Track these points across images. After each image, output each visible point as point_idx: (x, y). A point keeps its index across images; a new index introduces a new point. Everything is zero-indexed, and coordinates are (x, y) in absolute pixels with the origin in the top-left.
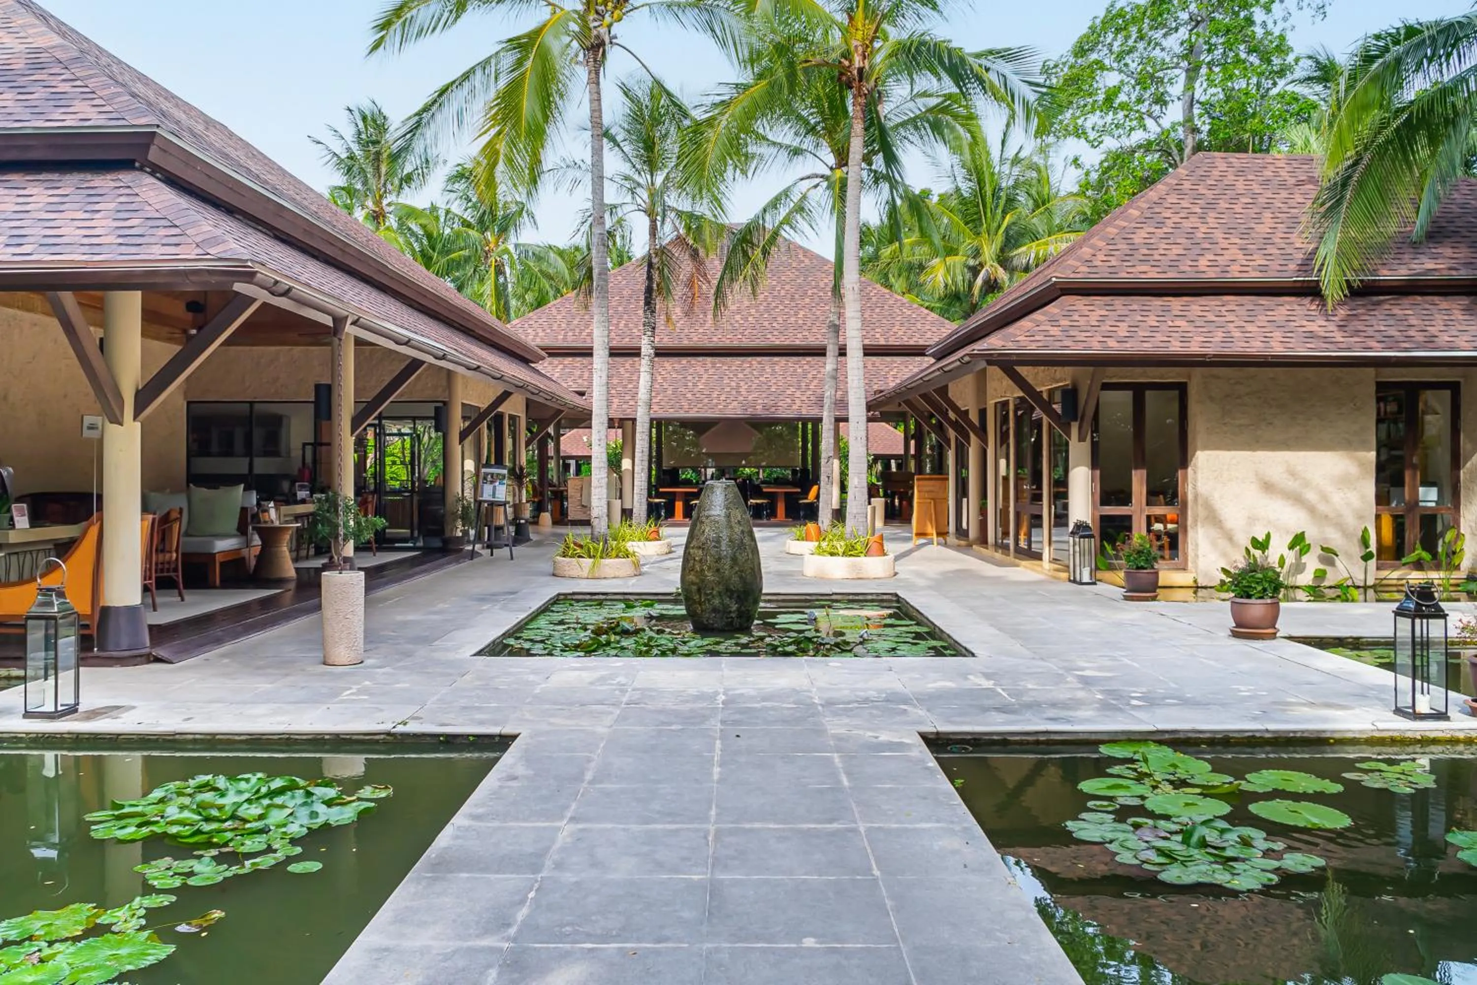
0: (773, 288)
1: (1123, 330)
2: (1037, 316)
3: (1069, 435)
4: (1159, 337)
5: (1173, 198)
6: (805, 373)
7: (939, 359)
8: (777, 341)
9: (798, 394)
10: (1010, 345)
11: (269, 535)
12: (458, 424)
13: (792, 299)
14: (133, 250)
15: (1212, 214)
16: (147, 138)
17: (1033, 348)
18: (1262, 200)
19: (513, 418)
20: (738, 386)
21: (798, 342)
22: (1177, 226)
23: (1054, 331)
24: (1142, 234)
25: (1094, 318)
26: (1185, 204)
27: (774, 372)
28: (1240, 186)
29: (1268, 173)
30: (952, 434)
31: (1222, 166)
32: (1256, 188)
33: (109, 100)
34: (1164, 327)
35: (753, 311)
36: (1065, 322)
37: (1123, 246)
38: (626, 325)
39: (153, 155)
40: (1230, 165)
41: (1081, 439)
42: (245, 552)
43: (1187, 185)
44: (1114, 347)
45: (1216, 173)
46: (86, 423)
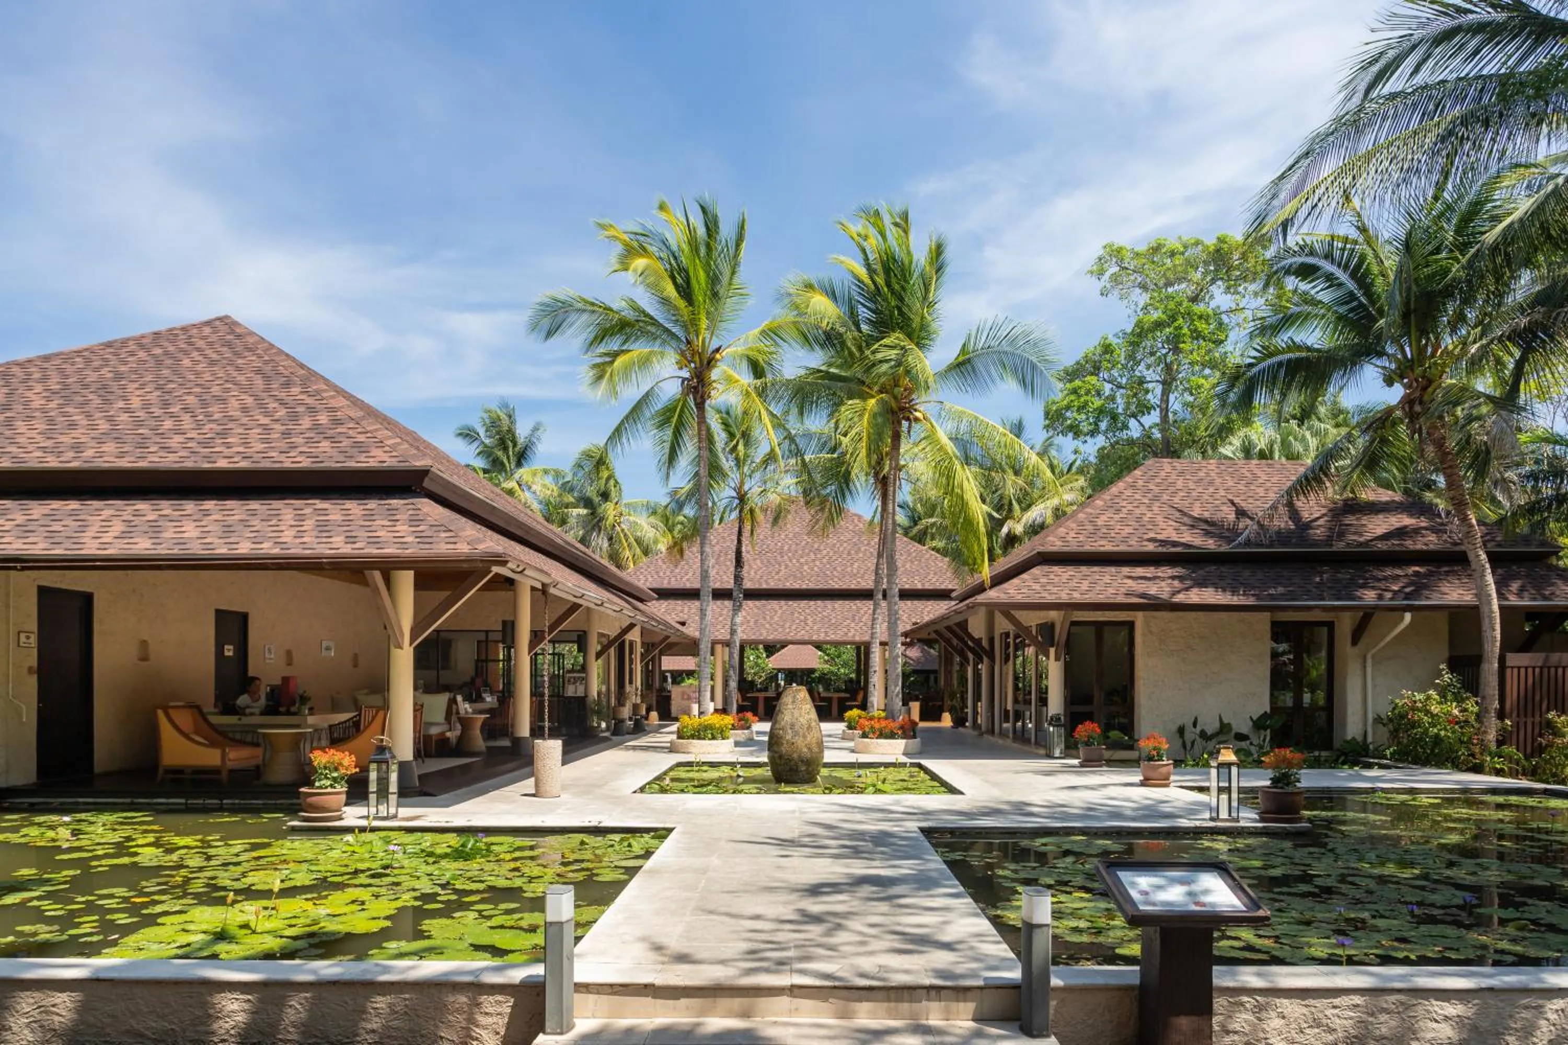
0: (834, 545)
1: (1085, 585)
2: (1024, 576)
3: (1048, 657)
4: (1111, 591)
5: (1128, 493)
6: (858, 609)
7: (961, 601)
8: (835, 585)
9: (853, 625)
10: (1003, 596)
11: (465, 723)
12: (594, 646)
13: (849, 554)
14: (427, 546)
15: (1157, 504)
16: (424, 473)
17: (1019, 598)
18: (1194, 494)
19: (631, 643)
20: (806, 619)
21: (853, 587)
22: (1130, 512)
23: (1037, 587)
24: (1104, 518)
25: (1065, 576)
26: (1137, 496)
27: (834, 609)
28: (1180, 484)
29: (1202, 474)
30: (971, 656)
31: (1167, 468)
32: (1191, 485)
33: (394, 447)
34: (1115, 584)
35: (818, 563)
36: (1043, 580)
37: (1090, 528)
38: (717, 573)
39: (427, 483)
40: (1174, 468)
41: (1057, 659)
42: (448, 734)
43: (1141, 483)
44: (1077, 597)
45: (1163, 474)
46: (324, 646)
